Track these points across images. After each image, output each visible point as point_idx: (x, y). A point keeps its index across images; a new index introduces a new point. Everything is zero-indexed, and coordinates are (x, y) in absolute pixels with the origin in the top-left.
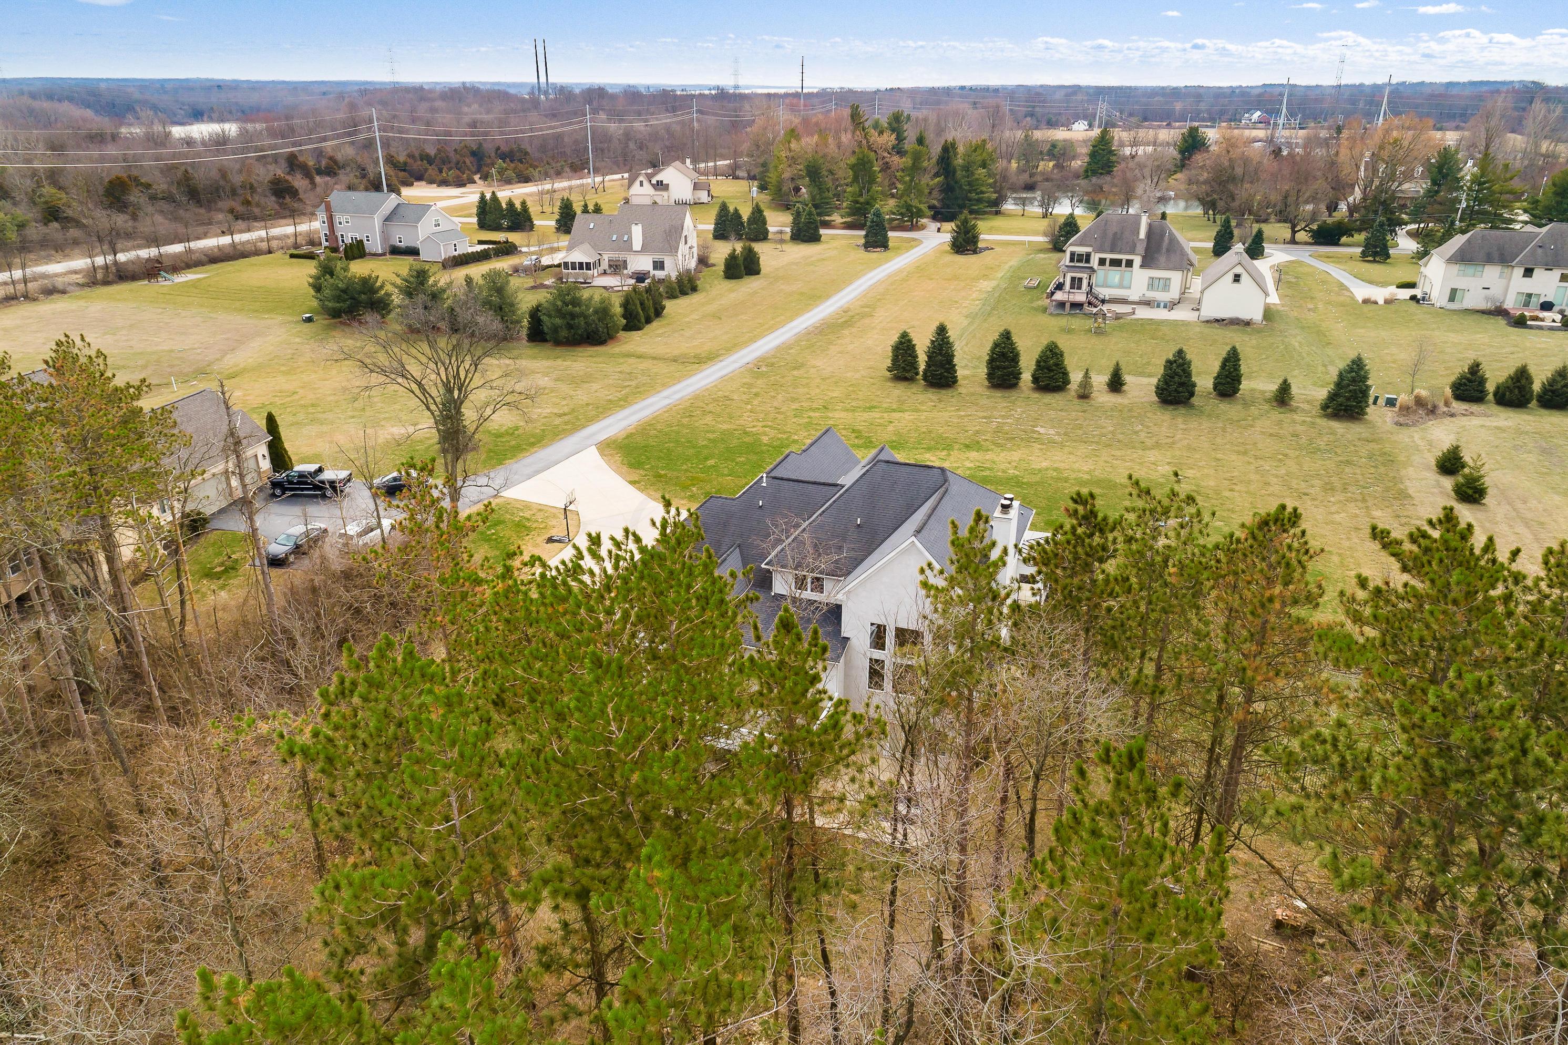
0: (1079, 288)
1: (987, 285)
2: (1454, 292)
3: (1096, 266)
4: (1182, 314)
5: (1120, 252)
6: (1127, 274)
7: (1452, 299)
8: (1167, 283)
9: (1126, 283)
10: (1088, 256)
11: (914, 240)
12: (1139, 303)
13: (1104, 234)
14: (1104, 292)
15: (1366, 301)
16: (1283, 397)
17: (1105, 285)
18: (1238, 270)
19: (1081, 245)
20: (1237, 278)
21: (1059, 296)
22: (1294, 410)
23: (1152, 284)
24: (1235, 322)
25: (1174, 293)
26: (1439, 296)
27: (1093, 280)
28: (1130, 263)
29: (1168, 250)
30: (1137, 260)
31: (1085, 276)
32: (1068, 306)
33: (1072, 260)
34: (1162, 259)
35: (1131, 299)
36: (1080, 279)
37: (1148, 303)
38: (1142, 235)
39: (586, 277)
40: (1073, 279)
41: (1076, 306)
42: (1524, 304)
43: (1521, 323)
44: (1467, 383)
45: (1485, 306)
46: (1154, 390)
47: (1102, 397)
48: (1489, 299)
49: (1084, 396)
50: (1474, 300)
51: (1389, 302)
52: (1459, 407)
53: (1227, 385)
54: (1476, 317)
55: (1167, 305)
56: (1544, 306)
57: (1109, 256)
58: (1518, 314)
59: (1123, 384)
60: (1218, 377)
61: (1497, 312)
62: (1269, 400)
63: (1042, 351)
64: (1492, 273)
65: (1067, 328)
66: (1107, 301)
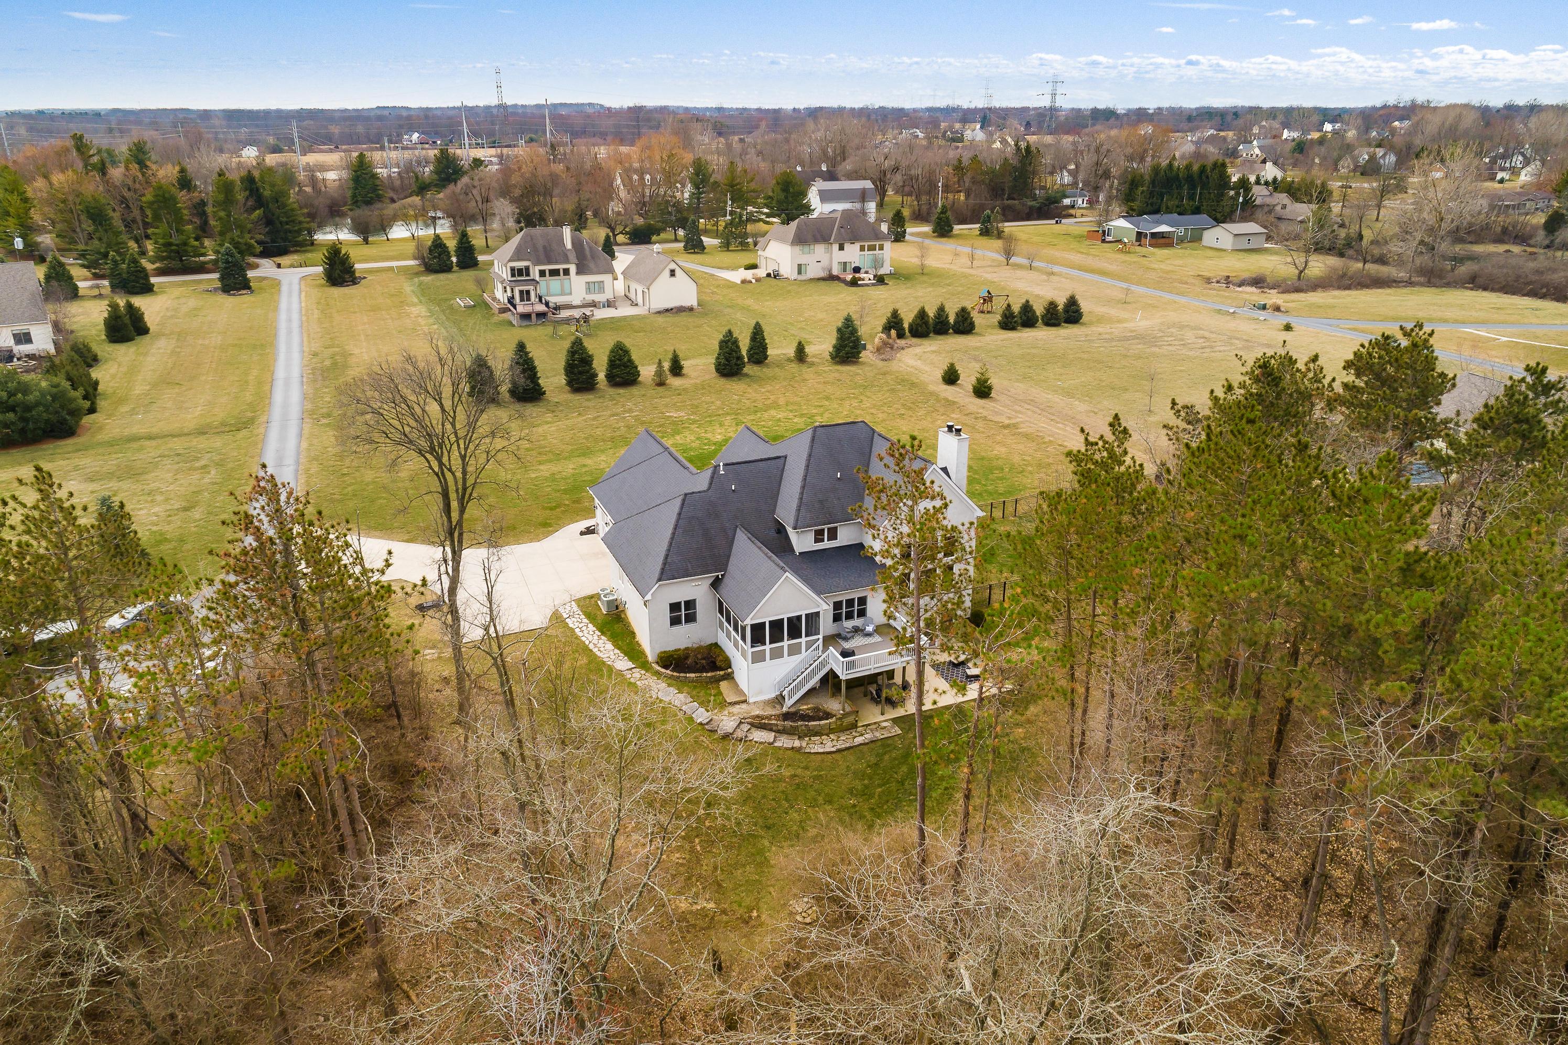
0: (529, 299)
1: (418, 310)
2: (800, 266)
3: (537, 278)
4: (624, 311)
5: (557, 263)
6: (566, 282)
7: (800, 272)
8: (601, 286)
9: (568, 291)
10: (527, 268)
12: (584, 306)
13: (535, 249)
15: (744, 282)
16: (801, 355)
18: (673, 266)
19: (519, 260)
20: (673, 273)
21: (521, 309)
22: (813, 364)
23: (589, 288)
24: (681, 310)
25: (608, 294)
26: (788, 270)
27: (540, 291)
29: (593, 258)
30: (573, 268)
31: (531, 288)
32: (534, 316)
33: (513, 275)
34: (592, 265)
35: (575, 303)
36: (528, 292)
37: (594, 305)
41: (541, 315)
42: (845, 270)
43: (854, 283)
44: (894, 324)
45: (822, 274)
46: (713, 368)
47: (675, 382)
48: (823, 269)
49: (661, 384)
50: (814, 271)
51: (758, 280)
52: (901, 342)
53: (759, 352)
54: (822, 283)
55: (609, 304)
56: (857, 270)
57: (547, 268)
58: (849, 278)
59: (681, 368)
60: (750, 349)
61: (831, 278)
62: (789, 360)
63: (612, 351)
64: (820, 250)
65: (554, 335)
66: (558, 308)
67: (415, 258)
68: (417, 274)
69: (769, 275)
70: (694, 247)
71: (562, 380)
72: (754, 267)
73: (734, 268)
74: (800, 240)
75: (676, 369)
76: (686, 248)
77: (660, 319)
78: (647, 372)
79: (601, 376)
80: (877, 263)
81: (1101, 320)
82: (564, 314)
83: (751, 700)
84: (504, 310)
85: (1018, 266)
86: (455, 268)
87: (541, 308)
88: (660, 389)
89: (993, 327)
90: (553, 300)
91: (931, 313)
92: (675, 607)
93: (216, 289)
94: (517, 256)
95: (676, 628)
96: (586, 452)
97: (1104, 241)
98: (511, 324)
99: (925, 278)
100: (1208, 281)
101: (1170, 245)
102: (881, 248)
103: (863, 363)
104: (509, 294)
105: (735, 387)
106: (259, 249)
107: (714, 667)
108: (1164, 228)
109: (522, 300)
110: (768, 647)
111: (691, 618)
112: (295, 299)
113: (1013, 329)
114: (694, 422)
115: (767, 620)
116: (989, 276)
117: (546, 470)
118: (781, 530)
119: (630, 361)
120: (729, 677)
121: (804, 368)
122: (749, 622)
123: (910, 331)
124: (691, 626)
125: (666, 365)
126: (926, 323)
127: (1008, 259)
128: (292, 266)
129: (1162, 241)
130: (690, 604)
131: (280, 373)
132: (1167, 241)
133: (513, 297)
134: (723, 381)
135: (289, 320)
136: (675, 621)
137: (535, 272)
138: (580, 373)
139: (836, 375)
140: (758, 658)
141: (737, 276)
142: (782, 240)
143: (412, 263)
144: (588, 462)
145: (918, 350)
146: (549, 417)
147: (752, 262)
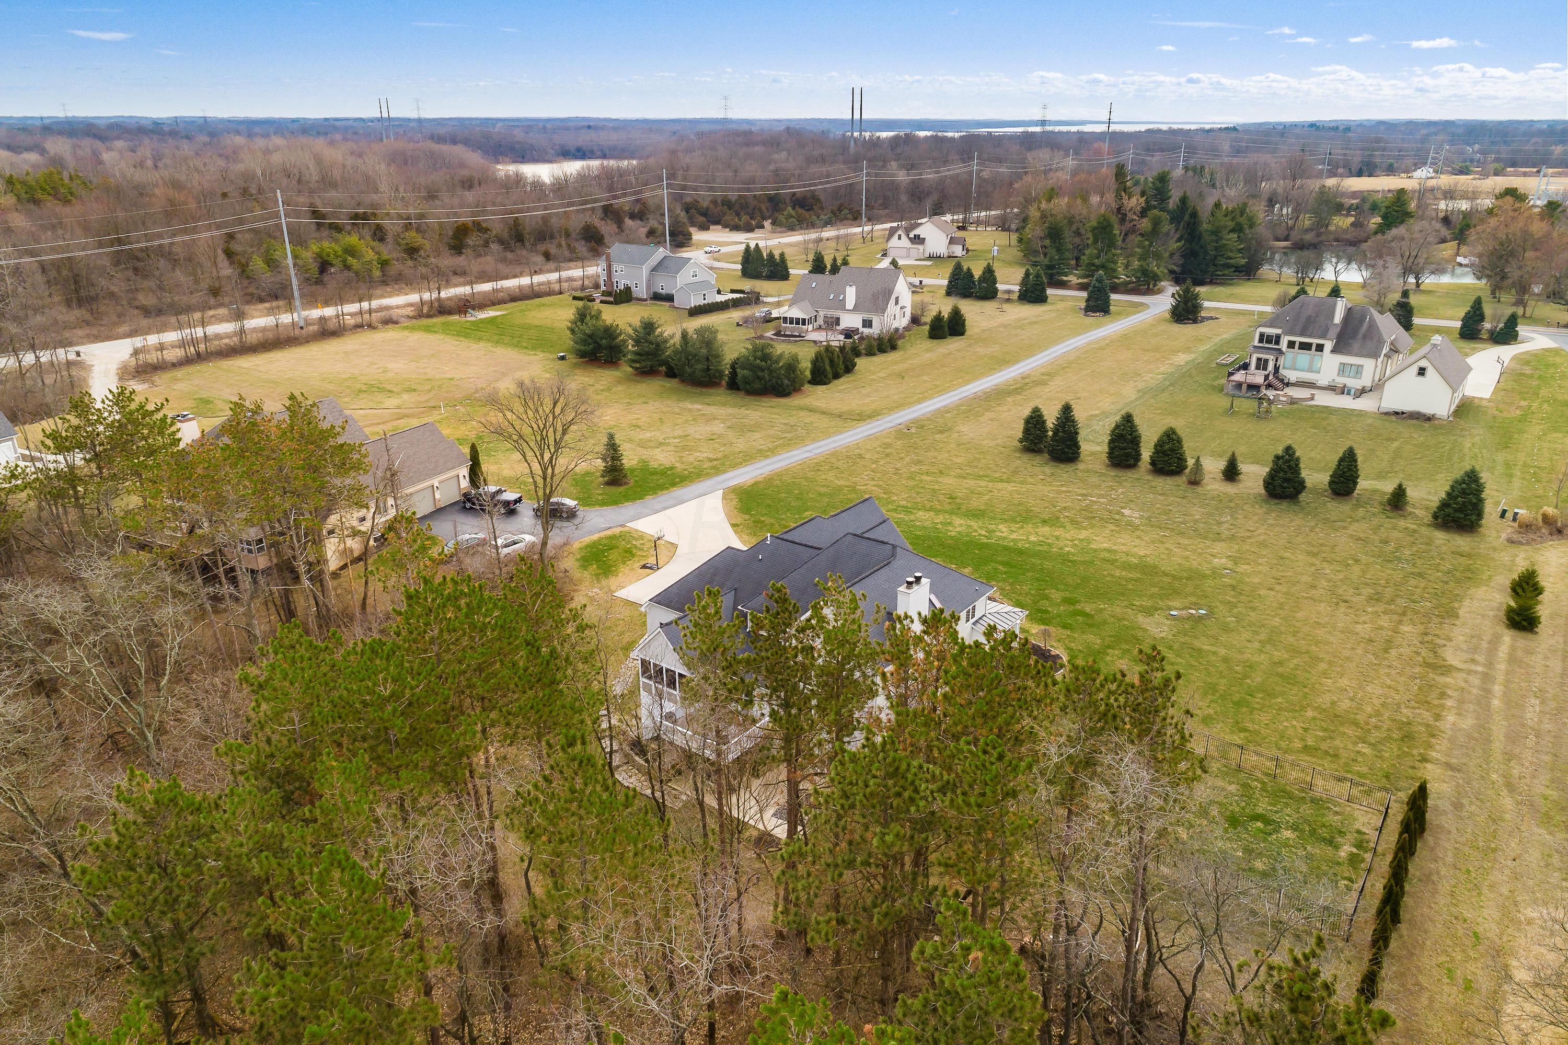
1: (1182, 359)
3: (1284, 348)
4: (1364, 403)
5: (1310, 336)
6: (1317, 359)
9: (1315, 367)
10: (1278, 337)
11: (1142, 304)
13: (1294, 318)
14: (1291, 375)
16: (1396, 500)
17: (1294, 368)
18: (1424, 363)
19: (1270, 326)
20: (1422, 372)
23: (1343, 369)
25: (1366, 380)
27: (1281, 362)
30: (1328, 345)
33: (1261, 341)
35: (1321, 383)
37: (1337, 390)
39: (801, 331)
40: (1259, 359)
46: (1262, 482)
55: (1360, 392)
57: (1299, 339)
59: (1237, 473)
60: (1327, 477)
62: (1382, 503)
63: (1164, 435)
65: (1230, 410)
66: (1290, 384)
67: (1274, 305)
71: (1103, 449)
75: (1231, 473)
79: (1144, 458)
82: (1290, 392)
87: (1260, 380)
94: (1276, 322)
110: (653, 684)
119: (1182, 450)
121: (1388, 514)
137: (1284, 342)
138: (1115, 448)
139: (1428, 539)
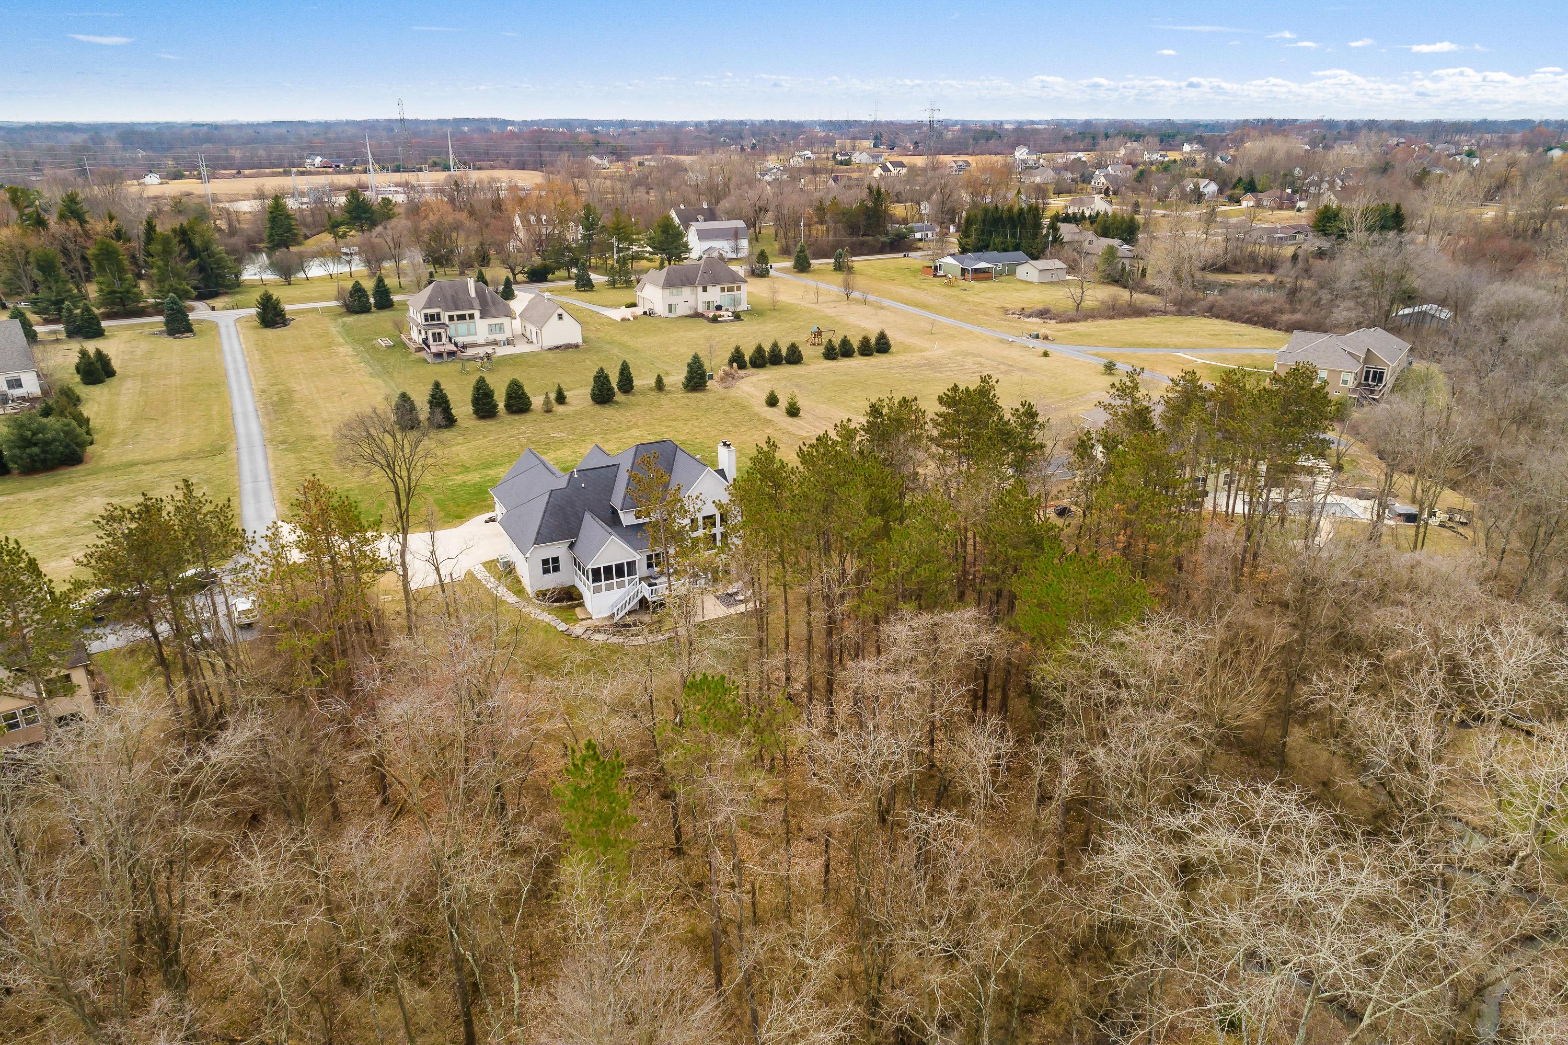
0: (440, 340)
1: (345, 350)
2: (670, 306)
3: (447, 322)
4: (521, 348)
5: (463, 309)
6: (472, 325)
7: (670, 311)
8: (501, 327)
9: (472, 331)
10: (438, 314)
11: (206, 320)
12: (487, 344)
13: (444, 297)
14: (461, 341)
15: (623, 320)
16: (660, 385)
17: (460, 335)
18: (560, 311)
19: (431, 308)
20: (560, 317)
21: (434, 348)
22: (669, 392)
23: (491, 328)
24: (568, 347)
25: (506, 334)
26: (660, 309)
27: (451, 333)
28: (472, 317)
29: (494, 304)
30: (477, 314)
31: (442, 331)
32: (445, 355)
33: (426, 320)
34: (493, 310)
35: (479, 342)
36: (439, 334)
37: (495, 343)
38: (473, 294)
40: (434, 334)
41: (451, 354)
42: (708, 308)
43: (715, 320)
44: (737, 359)
45: (689, 312)
46: (589, 397)
47: (559, 409)
48: (690, 308)
49: (549, 411)
50: (682, 309)
51: (635, 318)
52: (742, 372)
53: (626, 384)
54: (689, 320)
55: (509, 342)
56: (719, 308)
57: (455, 313)
58: (711, 315)
59: (565, 398)
60: (620, 381)
61: (697, 315)
62: (651, 389)
63: (509, 386)
64: (687, 291)
65: (463, 371)
66: (465, 347)
67: (337, 299)
68: (340, 315)
69: (645, 313)
70: (584, 286)
71: (470, 409)
72: (634, 305)
73: (617, 306)
74: (669, 284)
75: (561, 399)
76: (577, 286)
77: (551, 355)
78: (537, 401)
79: (501, 405)
80: (736, 302)
81: (907, 349)
82: (471, 352)
83: (594, 617)
84: (420, 350)
85: (857, 301)
86: (373, 309)
87: (451, 348)
88: (548, 415)
89: (817, 357)
90: (461, 340)
91: (767, 348)
92: (545, 562)
93: (161, 332)
94: (430, 303)
95: (547, 575)
96: (488, 466)
97: (935, 276)
98: (425, 361)
99: (775, 314)
100: (1006, 311)
101: (989, 279)
102: (739, 288)
103: (709, 391)
104: (424, 336)
105: (606, 412)
106: (195, 293)
107: (571, 598)
108: (983, 265)
109: (434, 341)
110: (603, 583)
111: (556, 569)
112: (235, 341)
113: (834, 359)
114: (572, 440)
115: (602, 566)
116: (828, 311)
117: (459, 479)
118: (615, 512)
119: (524, 393)
120: (582, 605)
121: (662, 395)
122: (590, 567)
123: (751, 363)
124: (556, 574)
125: (553, 396)
126: (763, 357)
127: (848, 295)
128: (225, 308)
129: (982, 275)
130: (556, 560)
131: (238, 408)
132: (986, 275)
133: (427, 339)
134: (597, 407)
135: (235, 361)
136: (546, 571)
137: (445, 318)
138: (484, 404)
139: (686, 401)
140: (597, 590)
141: (618, 314)
142: (654, 283)
143: (334, 303)
144: (490, 472)
145: (754, 379)
146: (460, 439)
147: (630, 301)
